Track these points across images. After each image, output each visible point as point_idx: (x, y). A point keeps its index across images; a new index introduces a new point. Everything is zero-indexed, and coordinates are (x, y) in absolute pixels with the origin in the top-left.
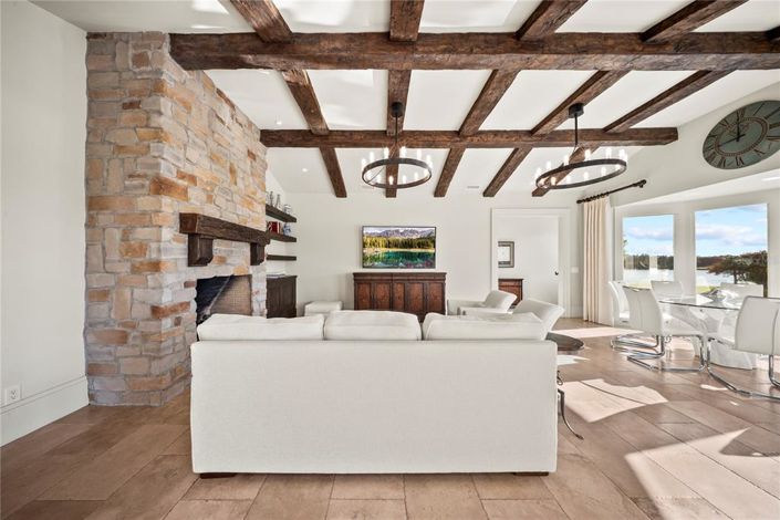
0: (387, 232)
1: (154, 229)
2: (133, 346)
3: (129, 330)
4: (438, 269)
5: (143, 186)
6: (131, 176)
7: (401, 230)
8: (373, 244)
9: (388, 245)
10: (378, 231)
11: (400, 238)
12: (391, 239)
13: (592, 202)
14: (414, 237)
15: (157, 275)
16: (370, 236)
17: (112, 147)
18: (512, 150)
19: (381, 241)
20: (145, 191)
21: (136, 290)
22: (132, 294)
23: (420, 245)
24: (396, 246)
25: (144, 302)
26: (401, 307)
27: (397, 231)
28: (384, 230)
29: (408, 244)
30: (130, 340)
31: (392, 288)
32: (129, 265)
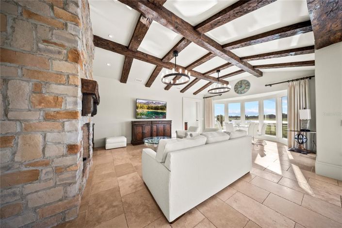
0: (148, 102)
1: (70, 87)
2: (46, 180)
3: (40, 168)
4: (167, 119)
5: (59, 53)
6: (45, 41)
7: (154, 102)
8: (142, 107)
9: (148, 108)
10: (144, 102)
11: (154, 105)
12: (150, 105)
13: (207, 99)
14: (159, 105)
15: (74, 121)
16: (140, 103)
17: (20, 9)
18: (195, 78)
19: (145, 106)
20: (61, 57)
21: (48, 134)
22: (45, 137)
23: (162, 109)
24: (152, 109)
25: (59, 143)
26: (156, 135)
27: (152, 102)
28: (147, 101)
29: (157, 108)
30: (43, 176)
31: (152, 127)
32: (42, 113)
